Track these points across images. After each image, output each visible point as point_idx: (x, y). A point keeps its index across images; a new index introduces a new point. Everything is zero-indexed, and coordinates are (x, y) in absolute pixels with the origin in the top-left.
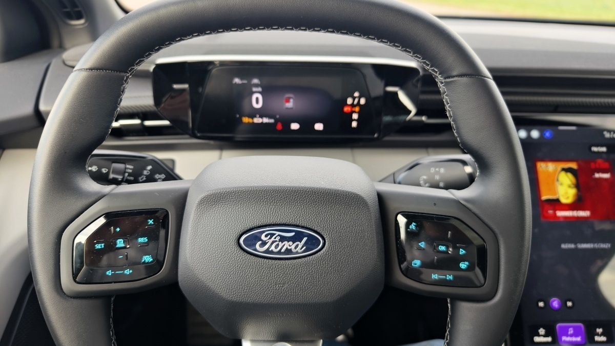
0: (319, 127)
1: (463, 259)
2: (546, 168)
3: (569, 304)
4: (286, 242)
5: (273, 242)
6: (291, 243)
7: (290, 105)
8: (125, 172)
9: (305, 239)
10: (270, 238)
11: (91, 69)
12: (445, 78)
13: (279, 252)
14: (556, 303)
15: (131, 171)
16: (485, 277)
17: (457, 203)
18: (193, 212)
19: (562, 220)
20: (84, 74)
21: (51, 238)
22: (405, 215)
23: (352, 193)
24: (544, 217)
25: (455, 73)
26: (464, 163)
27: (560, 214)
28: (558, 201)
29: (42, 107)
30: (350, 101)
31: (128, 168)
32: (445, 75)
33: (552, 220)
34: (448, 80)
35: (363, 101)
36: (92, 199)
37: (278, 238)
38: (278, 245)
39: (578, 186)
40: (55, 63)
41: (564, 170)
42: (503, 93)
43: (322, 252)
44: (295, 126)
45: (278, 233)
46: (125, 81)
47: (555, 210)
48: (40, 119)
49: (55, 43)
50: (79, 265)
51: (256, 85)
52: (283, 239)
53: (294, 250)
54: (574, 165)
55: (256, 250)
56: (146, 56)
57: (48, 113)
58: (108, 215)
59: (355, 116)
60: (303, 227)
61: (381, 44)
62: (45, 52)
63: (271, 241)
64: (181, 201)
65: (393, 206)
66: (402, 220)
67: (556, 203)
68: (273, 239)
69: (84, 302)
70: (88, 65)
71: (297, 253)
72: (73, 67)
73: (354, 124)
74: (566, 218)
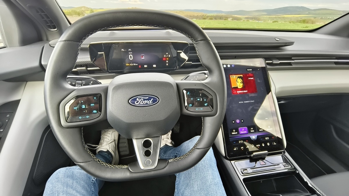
0: (154, 66)
1: (206, 102)
2: (233, 78)
3: (242, 121)
4: (146, 101)
5: (141, 101)
6: (147, 101)
7: (143, 58)
8: (82, 84)
9: (152, 99)
10: (140, 100)
11: (65, 41)
12: (196, 42)
13: (143, 104)
14: (238, 121)
15: (84, 83)
16: (213, 109)
17: (203, 84)
18: (111, 92)
19: (239, 94)
20: (62, 43)
21: (55, 106)
22: (185, 89)
23: (167, 82)
24: (233, 93)
25: (199, 40)
26: (205, 74)
27: (238, 92)
28: (237, 88)
29: (43, 63)
30: (165, 56)
31: (83, 82)
32: (196, 41)
33: (235, 94)
34: (197, 42)
35: (169, 56)
36: (71, 91)
37: (143, 100)
38: (143, 102)
39: (243, 82)
40: (46, 46)
41: (238, 77)
42: (218, 52)
43: (158, 103)
44: (145, 66)
45: (142, 98)
46: (80, 46)
47: (236, 91)
48: (43, 69)
49: (45, 38)
50: (68, 116)
51: (130, 51)
52: (144, 100)
53: (148, 103)
54: (242, 76)
55: (135, 104)
56: (87, 36)
57: (46, 65)
58: (77, 97)
59: (167, 61)
60: (151, 95)
61: (174, 31)
62: (41, 42)
63: (140, 101)
64: (106, 90)
65: (182, 88)
66: (185, 92)
67: (236, 88)
68: (141, 100)
69: (71, 129)
70: (64, 40)
71: (150, 104)
72: (54, 47)
73: (167, 64)
74: (240, 93)
